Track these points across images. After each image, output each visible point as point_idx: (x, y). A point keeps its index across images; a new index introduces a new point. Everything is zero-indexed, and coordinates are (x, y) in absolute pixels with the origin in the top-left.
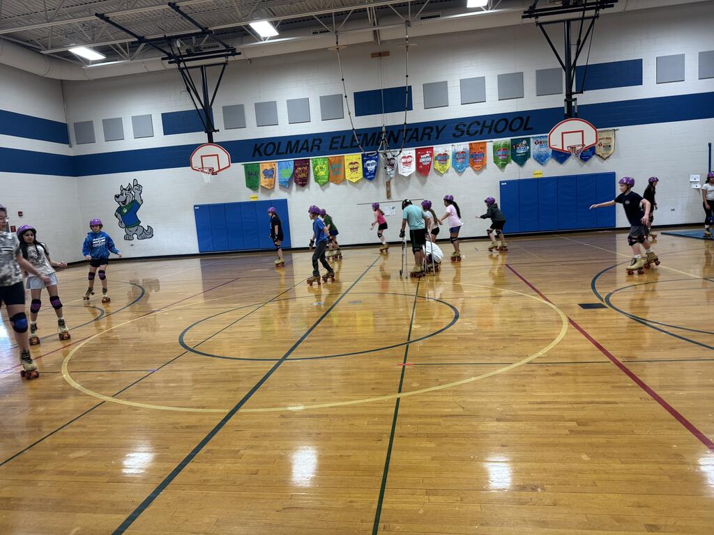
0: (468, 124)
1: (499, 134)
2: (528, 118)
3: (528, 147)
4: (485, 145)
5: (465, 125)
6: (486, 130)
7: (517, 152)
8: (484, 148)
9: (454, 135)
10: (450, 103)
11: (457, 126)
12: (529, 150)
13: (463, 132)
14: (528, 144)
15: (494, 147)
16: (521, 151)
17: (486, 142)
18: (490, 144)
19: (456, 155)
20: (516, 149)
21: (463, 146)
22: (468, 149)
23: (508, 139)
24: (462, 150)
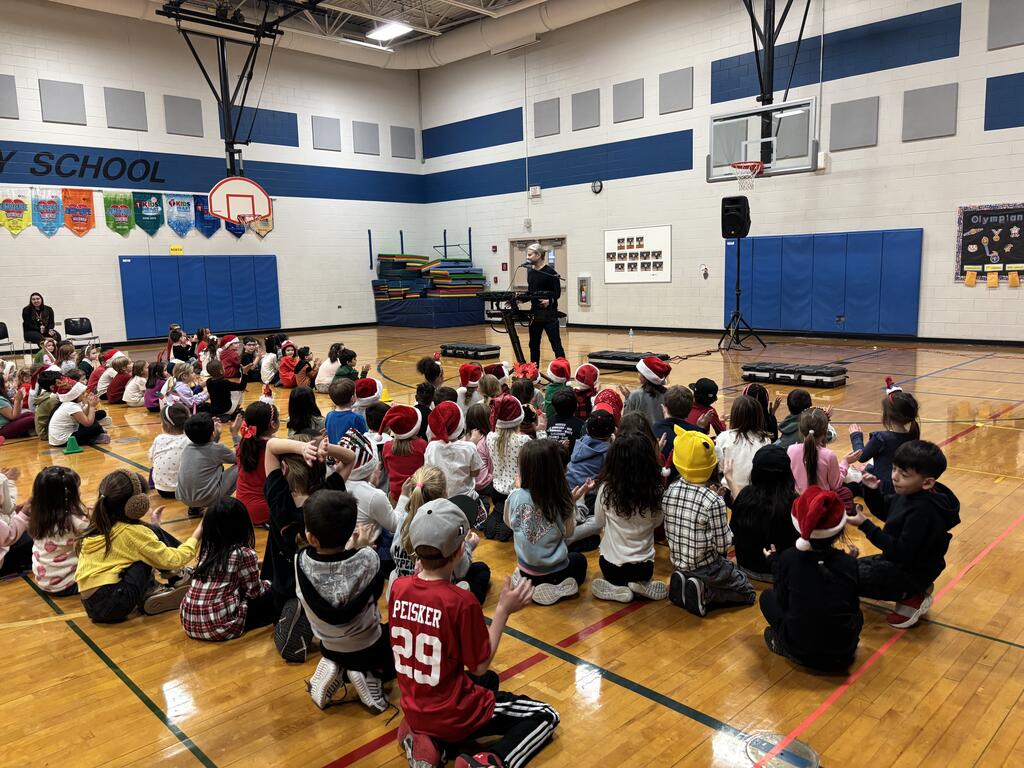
0: (57, 157)
1: (112, 181)
2: (157, 164)
3: (160, 209)
4: (91, 195)
5: (52, 157)
6: (90, 172)
7: (144, 212)
8: (89, 200)
9: (33, 171)
10: (21, 113)
11: (39, 156)
12: (162, 211)
13: (49, 168)
14: (159, 203)
15: (106, 200)
16: (149, 212)
17: (91, 191)
18: (99, 196)
19: (39, 205)
20: (142, 209)
21: (51, 192)
22: (61, 197)
23: (128, 192)
24: (49, 198)
